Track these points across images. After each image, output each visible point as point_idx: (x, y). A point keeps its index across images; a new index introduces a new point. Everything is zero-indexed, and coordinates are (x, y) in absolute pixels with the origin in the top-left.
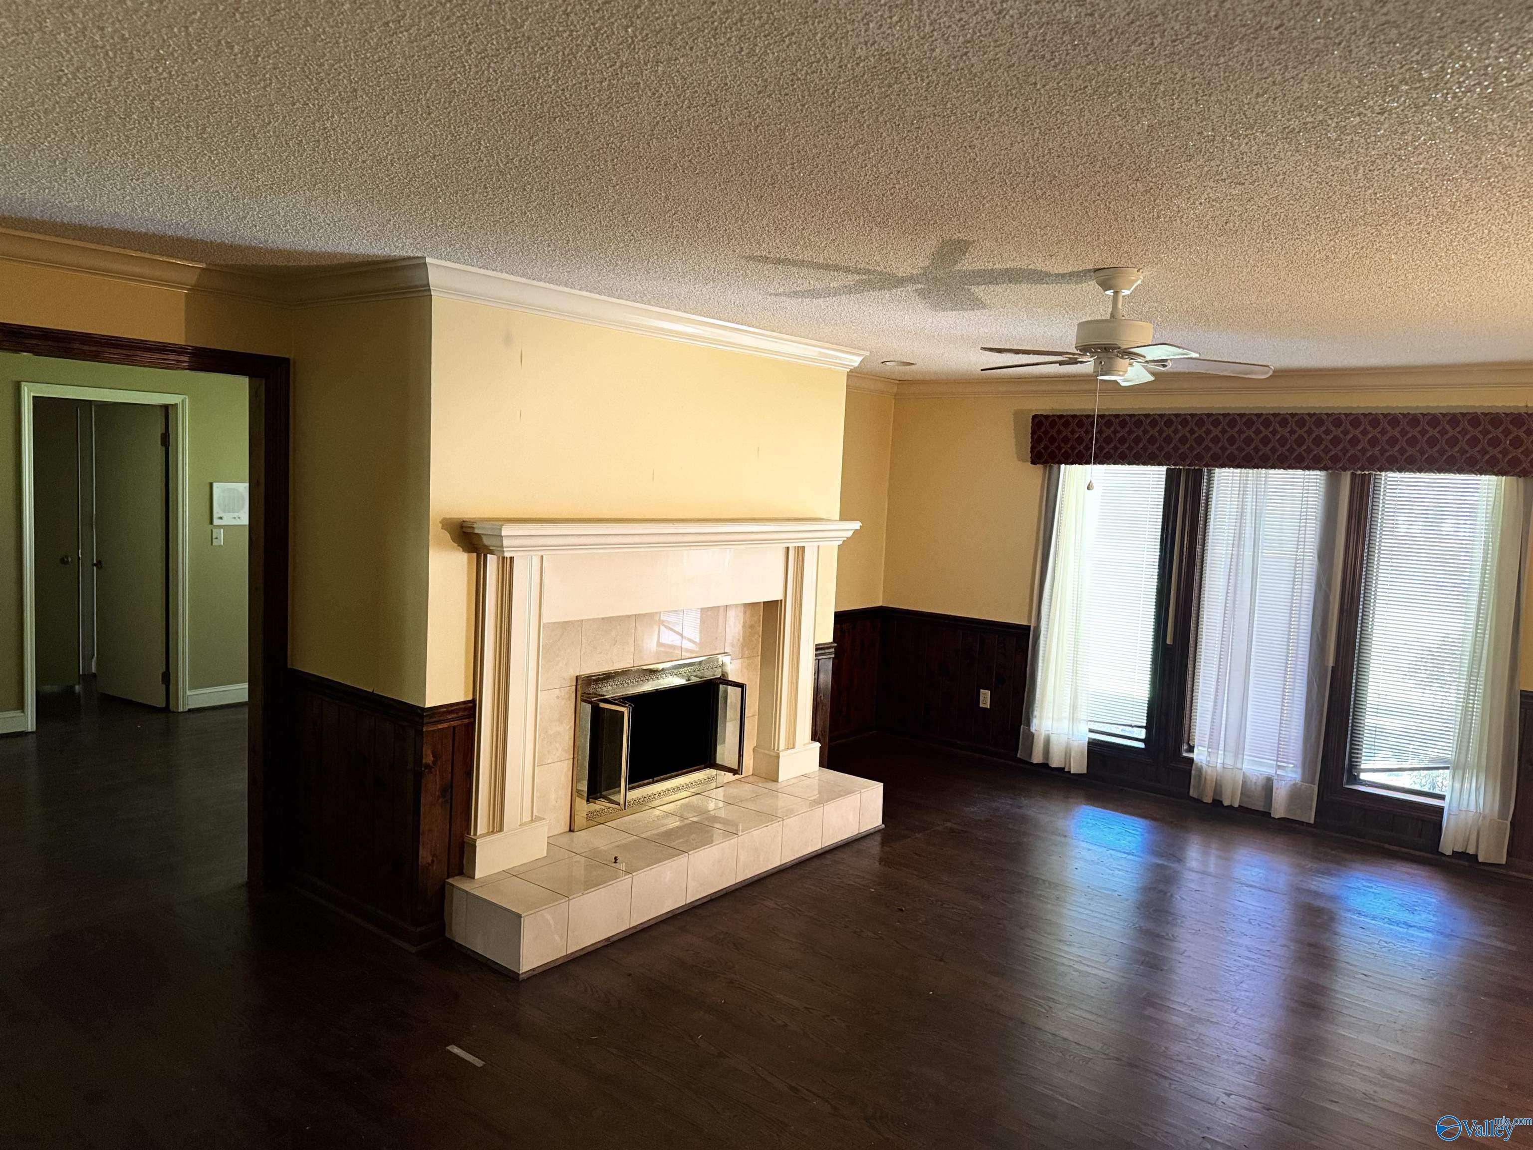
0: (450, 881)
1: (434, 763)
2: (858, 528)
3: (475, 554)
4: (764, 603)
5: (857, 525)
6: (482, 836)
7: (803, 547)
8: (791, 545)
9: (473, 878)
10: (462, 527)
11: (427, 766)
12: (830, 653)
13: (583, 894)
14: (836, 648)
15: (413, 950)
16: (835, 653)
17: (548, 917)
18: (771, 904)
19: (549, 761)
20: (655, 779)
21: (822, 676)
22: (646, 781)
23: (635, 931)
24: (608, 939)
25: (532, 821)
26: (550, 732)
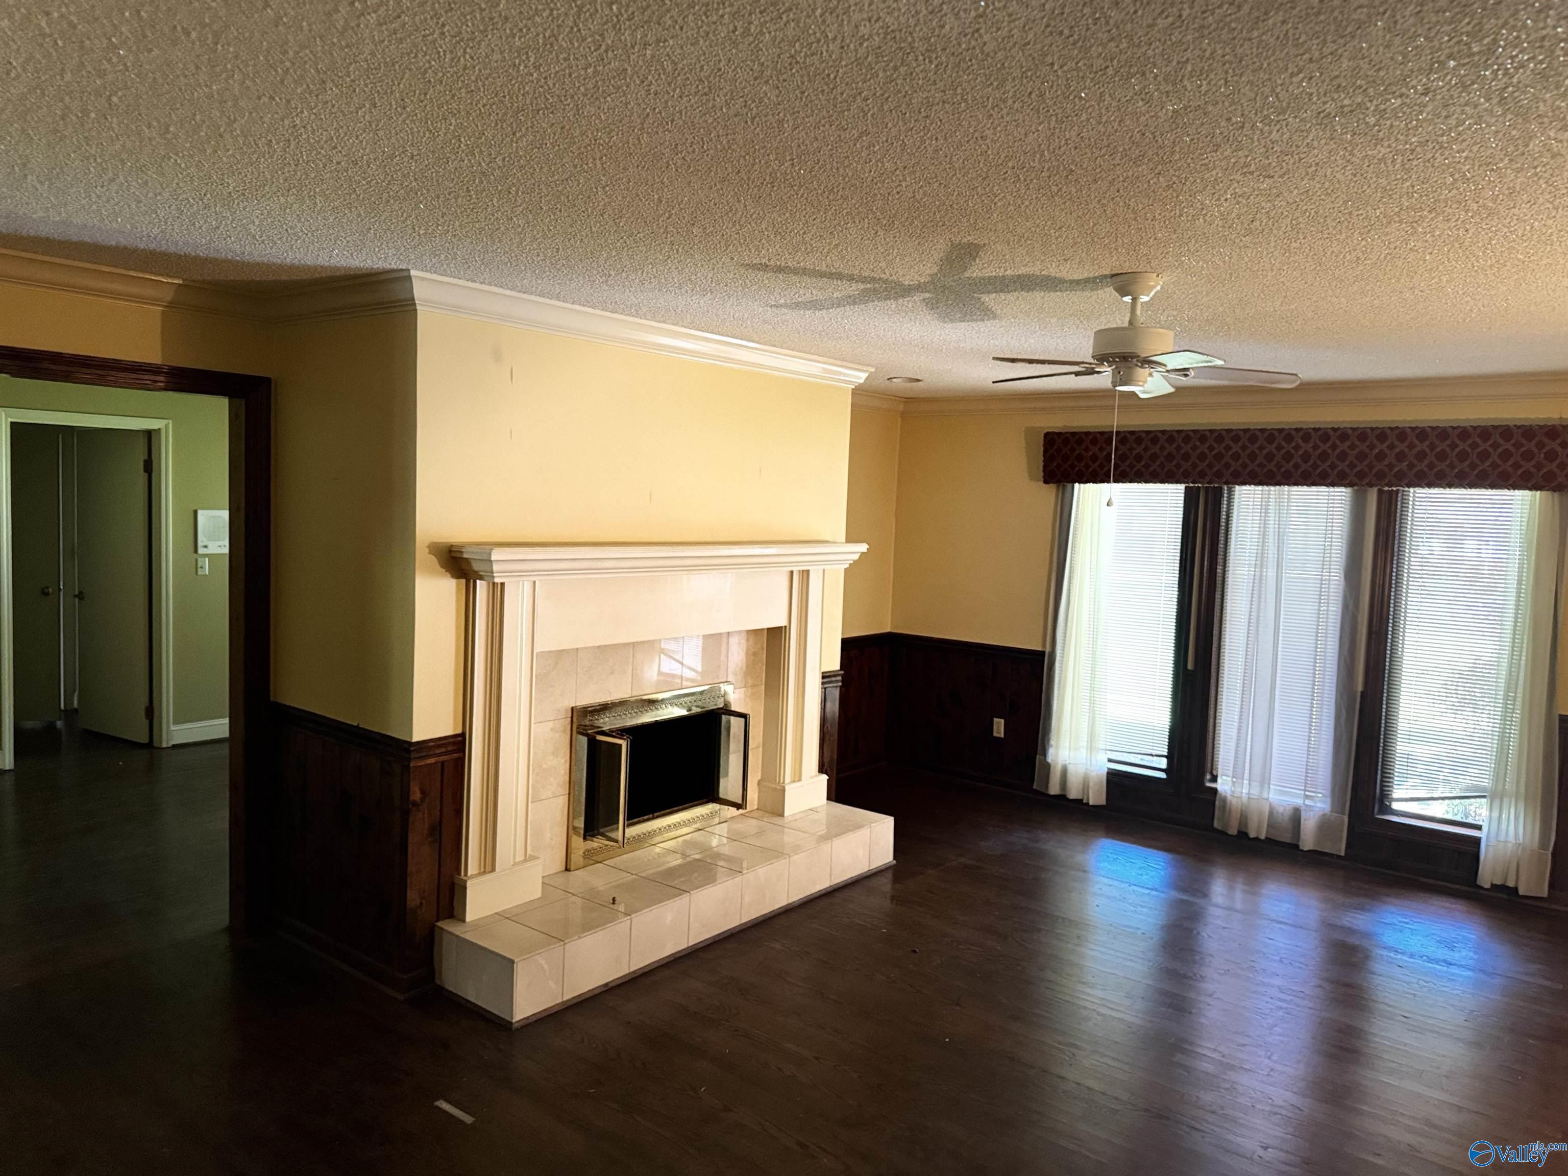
0: (439, 924)
1: (422, 800)
2: (865, 550)
3: (464, 581)
4: (769, 629)
5: (863, 548)
6: (473, 876)
7: (808, 571)
8: (795, 569)
9: (464, 921)
10: (450, 551)
11: (415, 804)
12: (837, 681)
13: (580, 938)
14: (842, 676)
15: (400, 997)
16: (842, 681)
17: (542, 961)
18: (777, 946)
19: (543, 797)
20: (656, 814)
21: (828, 704)
22: (645, 817)
23: (634, 976)
24: (606, 984)
25: (525, 860)
26: (545, 766)
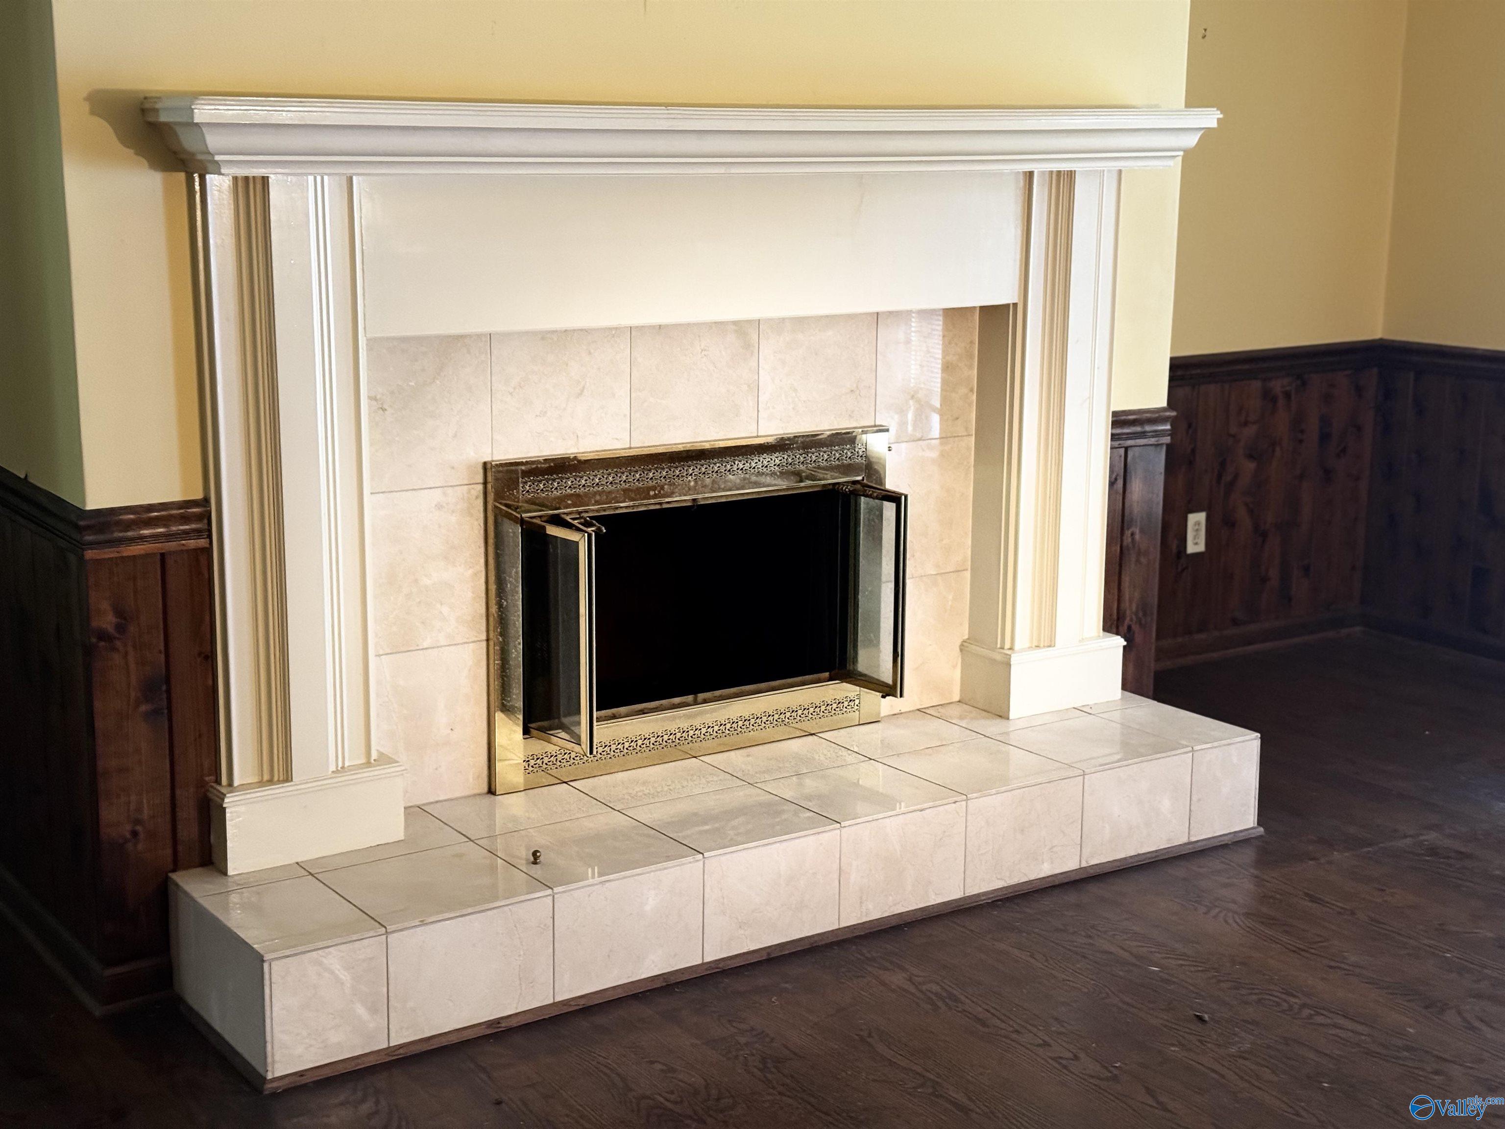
0: (174, 876)
1: (121, 628)
2: (1214, 124)
3: (182, 176)
4: (982, 308)
5: (1210, 118)
6: (244, 787)
7: (1071, 174)
8: (1036, 168)
9: (224, 873)
10: (143, 111)
11: (103, 636)
12: (1161, 434)
13: (423, 923)
14: (1174, 421)
16: (1173, 433)
19: (425, 645)
20: (701, 696)
21: (1137, 488)
23: (566, 1010)
24: (498, 1021)
25: (368, 764)
26: (426, 581)
